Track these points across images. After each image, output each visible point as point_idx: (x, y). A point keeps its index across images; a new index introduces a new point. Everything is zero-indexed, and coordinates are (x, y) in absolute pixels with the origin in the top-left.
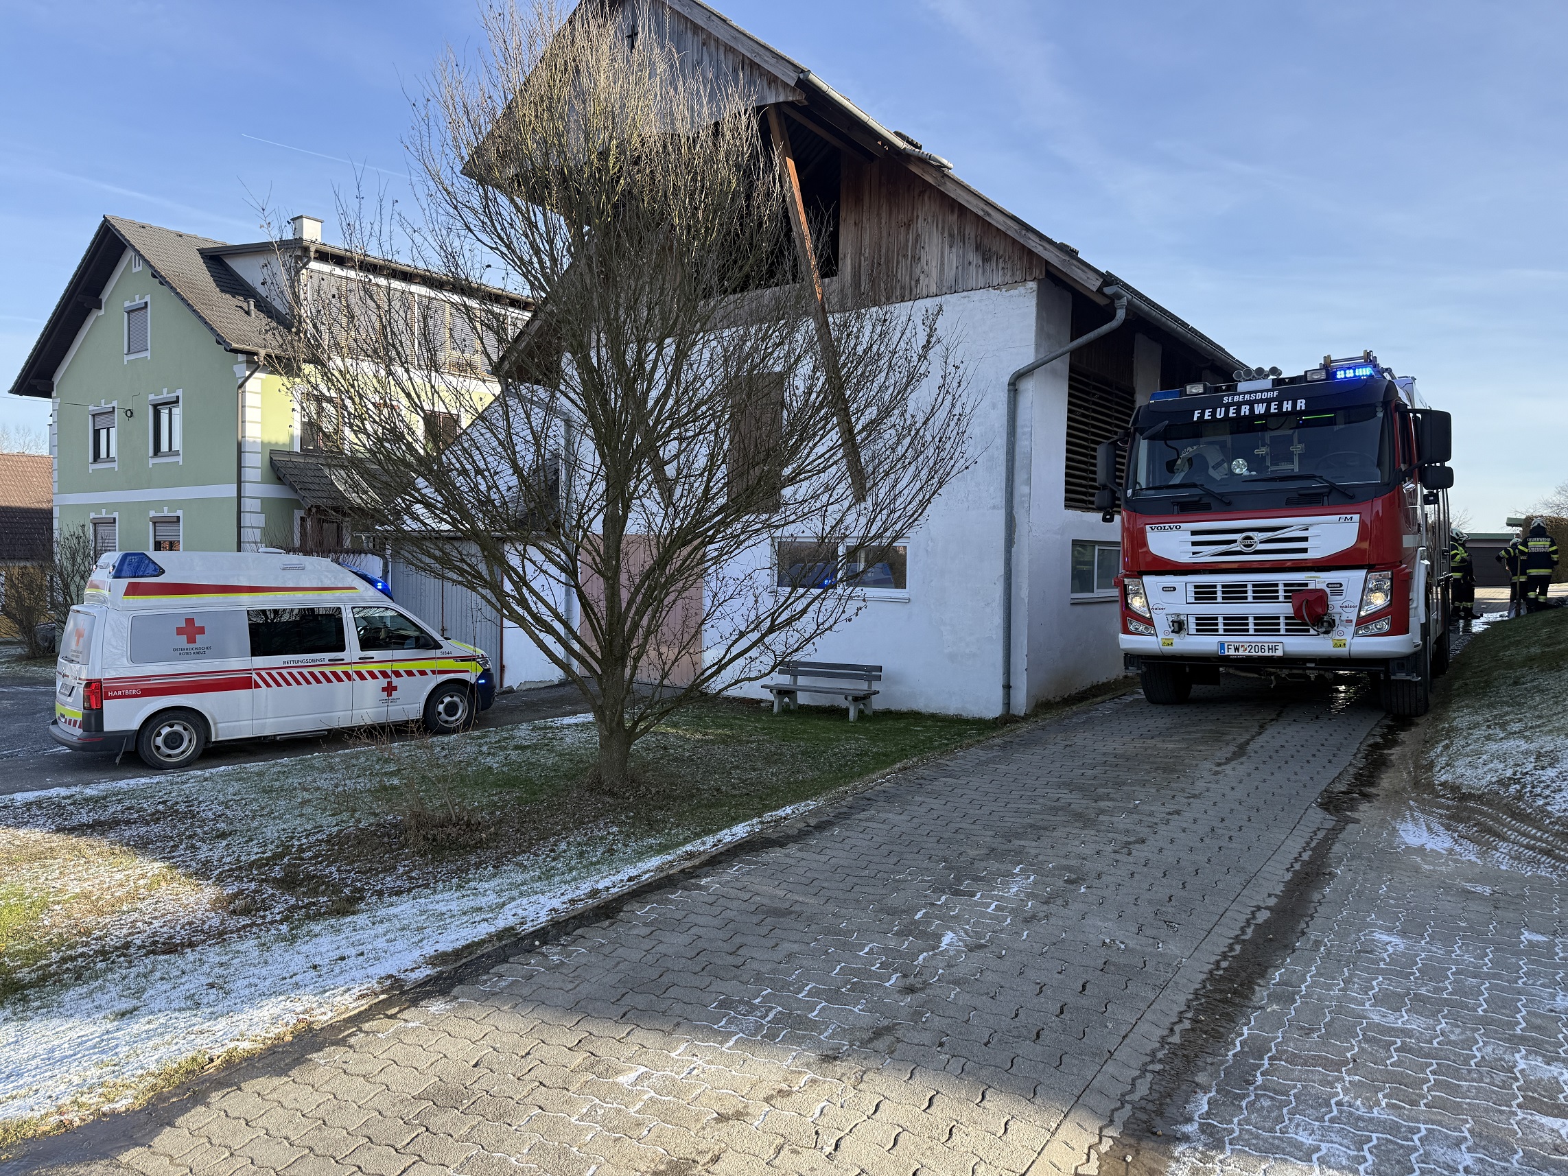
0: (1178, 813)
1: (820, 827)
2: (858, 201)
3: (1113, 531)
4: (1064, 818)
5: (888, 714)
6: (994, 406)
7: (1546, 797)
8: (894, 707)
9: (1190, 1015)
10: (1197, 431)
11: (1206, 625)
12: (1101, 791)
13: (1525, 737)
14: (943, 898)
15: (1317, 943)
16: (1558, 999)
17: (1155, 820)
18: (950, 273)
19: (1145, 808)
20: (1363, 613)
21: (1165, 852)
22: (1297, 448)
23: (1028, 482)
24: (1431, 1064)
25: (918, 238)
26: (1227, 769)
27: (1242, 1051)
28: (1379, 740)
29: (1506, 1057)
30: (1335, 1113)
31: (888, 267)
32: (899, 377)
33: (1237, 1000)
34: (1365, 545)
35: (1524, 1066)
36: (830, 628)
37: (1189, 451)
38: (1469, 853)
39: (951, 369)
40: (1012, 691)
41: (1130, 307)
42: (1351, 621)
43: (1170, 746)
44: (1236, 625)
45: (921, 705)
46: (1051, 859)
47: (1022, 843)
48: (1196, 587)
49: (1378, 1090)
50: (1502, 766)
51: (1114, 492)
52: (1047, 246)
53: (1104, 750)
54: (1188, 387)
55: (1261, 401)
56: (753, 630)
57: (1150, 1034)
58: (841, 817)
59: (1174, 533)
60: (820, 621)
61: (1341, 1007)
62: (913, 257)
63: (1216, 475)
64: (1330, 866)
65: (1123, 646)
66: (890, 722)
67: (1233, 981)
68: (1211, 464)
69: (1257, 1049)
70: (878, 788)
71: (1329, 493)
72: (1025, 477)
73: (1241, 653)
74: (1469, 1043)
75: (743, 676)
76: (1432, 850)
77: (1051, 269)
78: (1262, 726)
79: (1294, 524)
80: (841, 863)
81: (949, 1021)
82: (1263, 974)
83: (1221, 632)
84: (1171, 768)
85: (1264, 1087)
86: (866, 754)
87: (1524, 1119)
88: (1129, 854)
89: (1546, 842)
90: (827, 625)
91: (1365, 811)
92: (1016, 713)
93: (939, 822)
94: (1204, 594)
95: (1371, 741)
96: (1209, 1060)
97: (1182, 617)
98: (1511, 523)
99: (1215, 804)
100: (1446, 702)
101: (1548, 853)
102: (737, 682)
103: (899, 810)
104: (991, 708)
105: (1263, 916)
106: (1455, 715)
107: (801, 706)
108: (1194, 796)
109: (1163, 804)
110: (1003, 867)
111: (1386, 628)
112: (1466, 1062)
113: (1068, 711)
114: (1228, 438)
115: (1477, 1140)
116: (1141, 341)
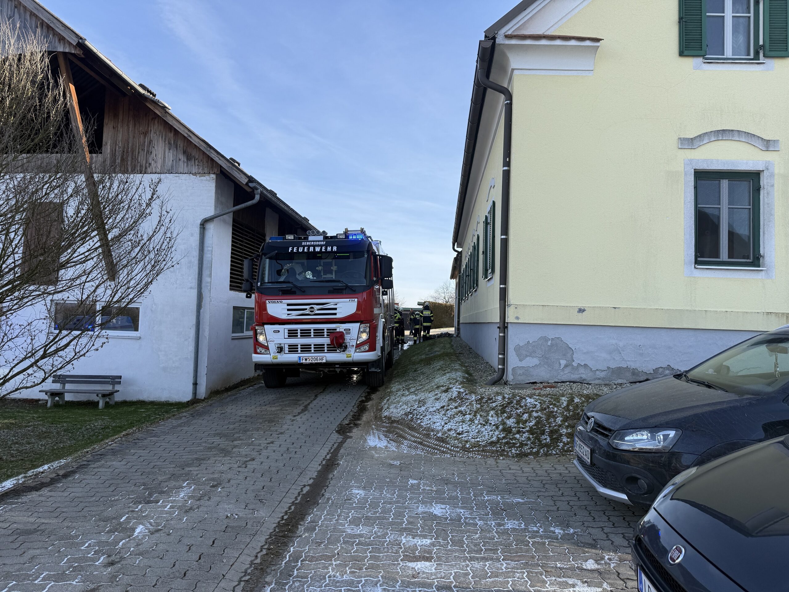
0: (272, 443)
1: (65, 476)
2: (116, 116)
3: (251, 303)
4: (215, 453)
5: (125, 403)
6: (192, 235)
7: (421, 419)
8: (128, 399)
9: (266, 547)
10: (292, 257)
11: (293, 349)
12: (236, 435)
13: (415, 394)
14: (140, 506)
15: (328, 499)
16: (419, 508)
17: (261, 448)
18: (169, 163)
19: (257, 442)
20: (358, 342)
21: (263, 464)
22: (334, 268)
23: (210, 275)
24: (369, 548)
25: (150, 142)
26: (298, 418)
27: (289, 560)
28: (364, 399)
29: (398, 539)
30: (327, 581)
31: (133, 154)
32: (133, 214)
33: (290, 535)
34: (360, 312)
35: (405, 541)
36: (84, 355)
37: (288, 266)
38: (393, 447)
39: (164, 213)
40: (198, 386)
41: (262, 194)
42: (354, 346)
43: (273, 409)
44: (306, 348)
45: (146, 396)
46: (205, 475)
47: (191, 469)
48: (289, 330)
49: (346, 566)
50: (406, 407)
51: (251, 284)
52: (221, 158)
53: (241, 414)
54: (287, 236)
55: (318, 246)
56: (30, 357)
57: (245, 562)
58: (81, 467)
59: (279, 305)
60: (77, 350)
61: (335, 528)
62: (148, 151)
63: (299, 278)
64: (338, 460)
65: (254, 360)
66: (125, 408)
67: (289, 525)
68: (298, 273)
69: (296, 558)
70: (109, 447)
71: (346, 289)
72: (209, 273)
73: (308, 361)
74: (384, 535)
75: (21, 386)
76: (379, 447)
77: (223, 170)
78: (316, 396)
79: (331, 302)
80: (77, 495)
81: (134, 577)
82: (303, 519)
83: (299, 352)
84: (272, 420)
85: (297, 576)
86: (108, 428)
87: (403, 565)
88: (246, 467)
89: (420, 439)
90: (82, 353)
91: (355, 433)
92: (200, 398)
93: (144, 463)
94: (292, 334)
95: (360, 400)
96: (273, 568)
97: (282, 345)
98: (419, 304)
99: (290, 436)
100: (390, 380)
101: (421, 443)
102: (17, 390)
103: (120, 459)
104: (186, 396)
105: (307, 489)
106: (393, 386)
107: (68, 402)
108: (281, 433)
109: (266, 439)
110: (177, 484)
111: (367, 348)
112: (383, 545)
113: (226, 395)
114: (305, 261)
115: (384, 580)
116: (268, 211)
